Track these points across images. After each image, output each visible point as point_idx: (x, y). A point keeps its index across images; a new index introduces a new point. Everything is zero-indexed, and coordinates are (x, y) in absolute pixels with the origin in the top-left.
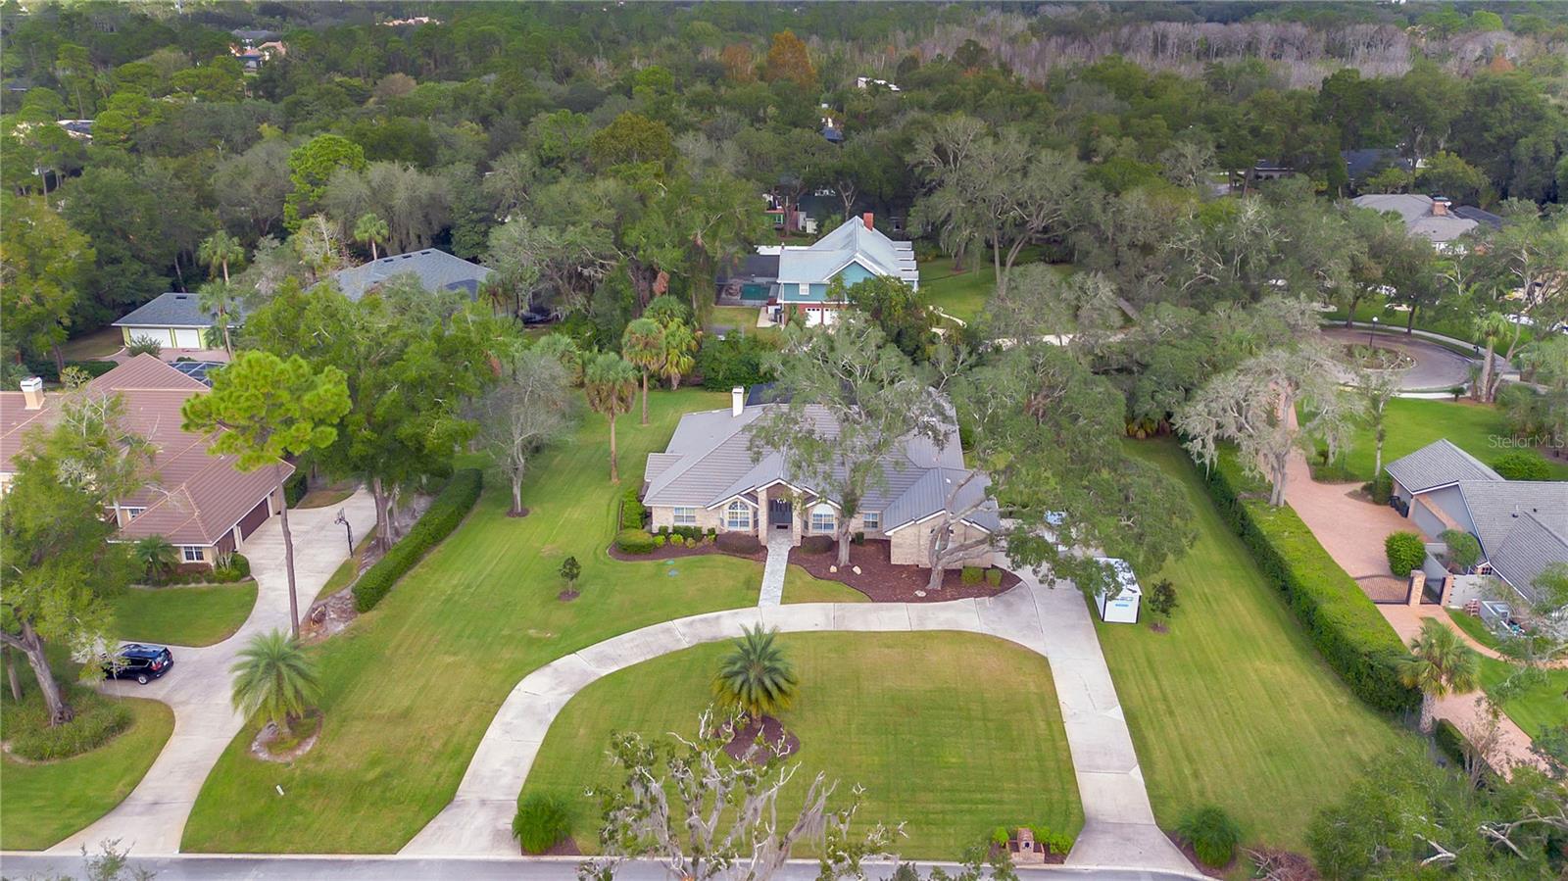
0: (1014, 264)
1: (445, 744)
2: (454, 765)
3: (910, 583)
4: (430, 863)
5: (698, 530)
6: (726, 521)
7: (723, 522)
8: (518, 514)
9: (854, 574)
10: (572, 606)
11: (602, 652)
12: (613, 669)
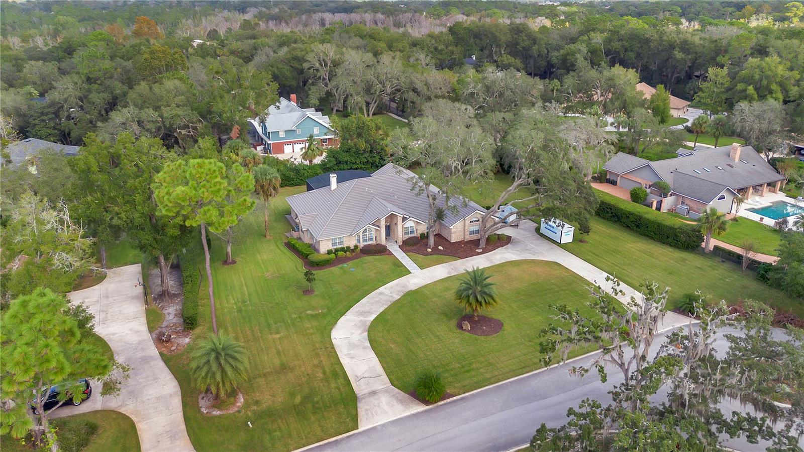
0: (374, 114)
1: (324, 373)
2: (341, 381)
3: (468, 248)
4: (383, 425)
5: (348, 248)
6: (361, 240)
7: (359, 241)
8: (231, 263)
9: (440, 250)
10: (317, 295)
11: (358, 311)
12: (374, 316)
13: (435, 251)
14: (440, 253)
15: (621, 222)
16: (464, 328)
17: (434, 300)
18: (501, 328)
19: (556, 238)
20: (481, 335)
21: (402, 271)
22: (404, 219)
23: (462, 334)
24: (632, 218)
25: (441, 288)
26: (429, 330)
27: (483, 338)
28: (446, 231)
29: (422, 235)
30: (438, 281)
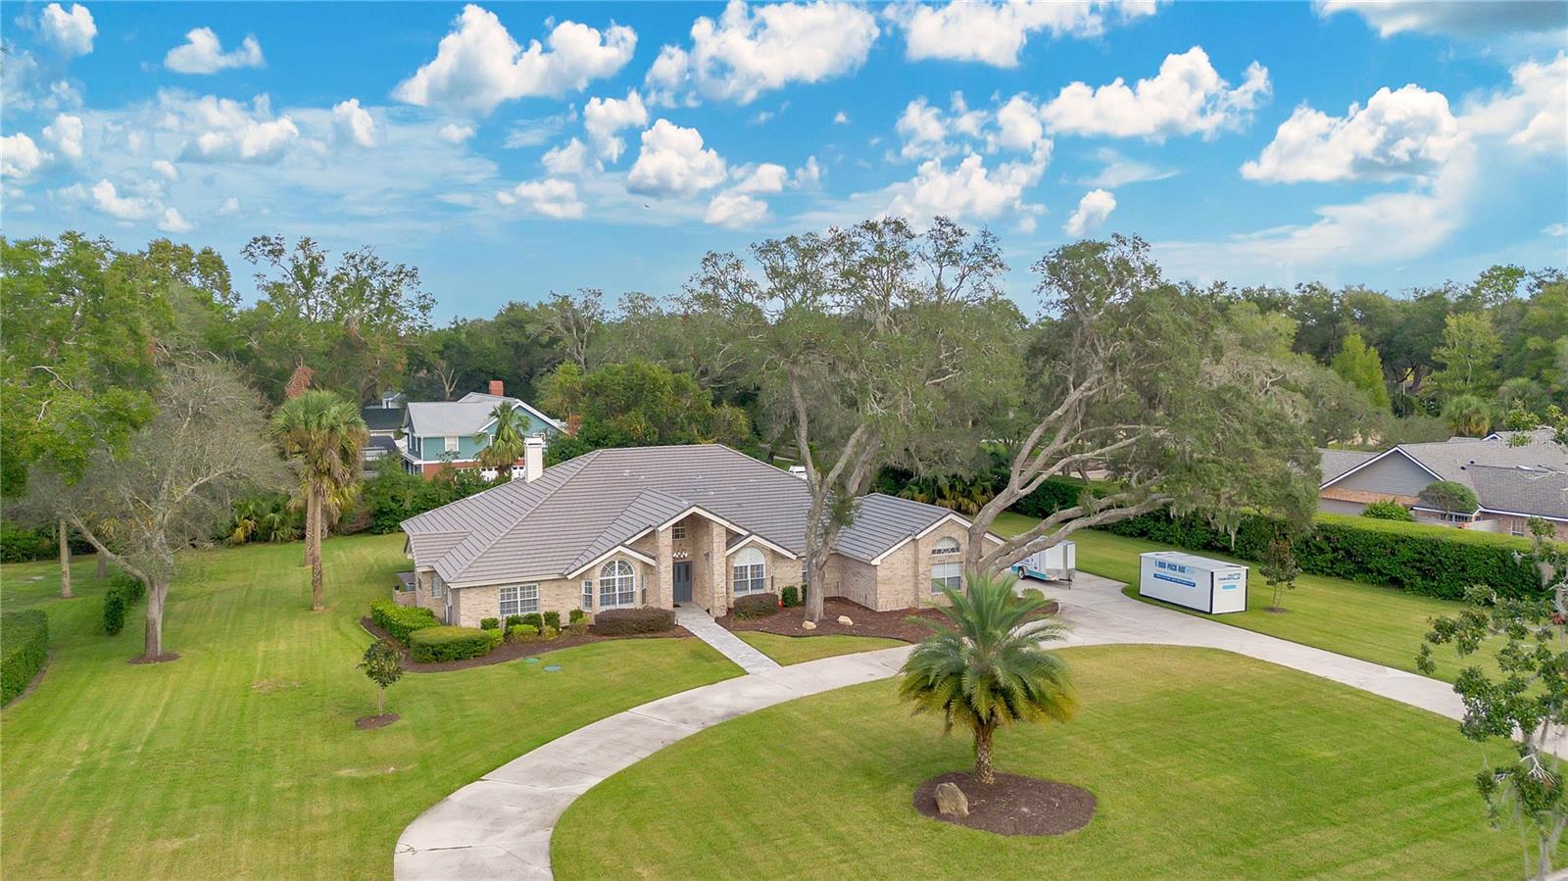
5: (552, 616)
6: (597, 595)
7: (588, 600)
8: (161, 659)
9: (844, 626)
10: (404, 728)
11: (538, 767)
12: (593, 781)
13: (828, 626)
14: (844, 630)
15: (1369, 571)
16: (945, 807)
17: (822, 734)
18: (1090, 812)
19: (1196, 598)
20: (1016, 832)
21: (716, 668)
22: (733, 538)
23: (939, 830)
24: (1405, 553)
25: (847, 705)
26: (805, 819)
27: (1023, 842)
28: (862, 581)
29: (789, 594)
30: (839, 690)
